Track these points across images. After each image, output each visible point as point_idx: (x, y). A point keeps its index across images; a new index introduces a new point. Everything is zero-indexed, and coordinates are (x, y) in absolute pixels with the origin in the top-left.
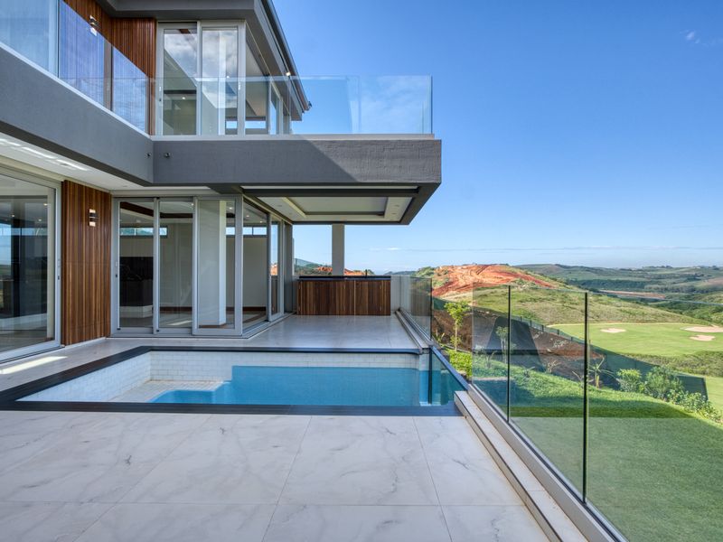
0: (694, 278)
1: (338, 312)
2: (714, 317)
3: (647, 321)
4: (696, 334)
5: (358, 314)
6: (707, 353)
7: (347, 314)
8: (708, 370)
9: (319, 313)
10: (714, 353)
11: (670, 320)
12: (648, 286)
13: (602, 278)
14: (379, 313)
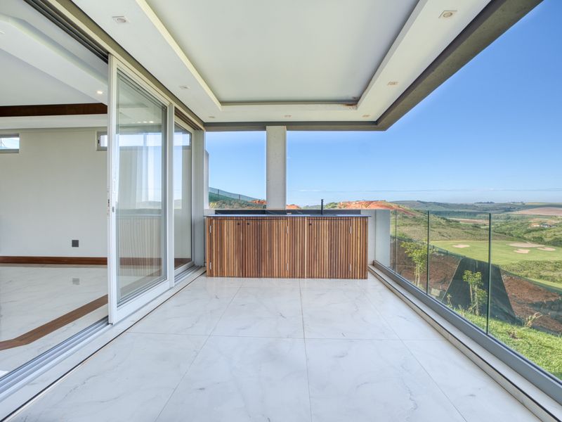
0: (509, 210)
1: (276, 273)
2: (526, 236)
3: (483, 240)
4: (517, 248)
5: (311, 277)
6: (527, 262)
7: (293, 276)
8: (529, 274)
9: (244, 273)
10: (531, 262)
11: (498, 238)
12: (479, 215)
13: (448, 210)
14: (346, 275)
